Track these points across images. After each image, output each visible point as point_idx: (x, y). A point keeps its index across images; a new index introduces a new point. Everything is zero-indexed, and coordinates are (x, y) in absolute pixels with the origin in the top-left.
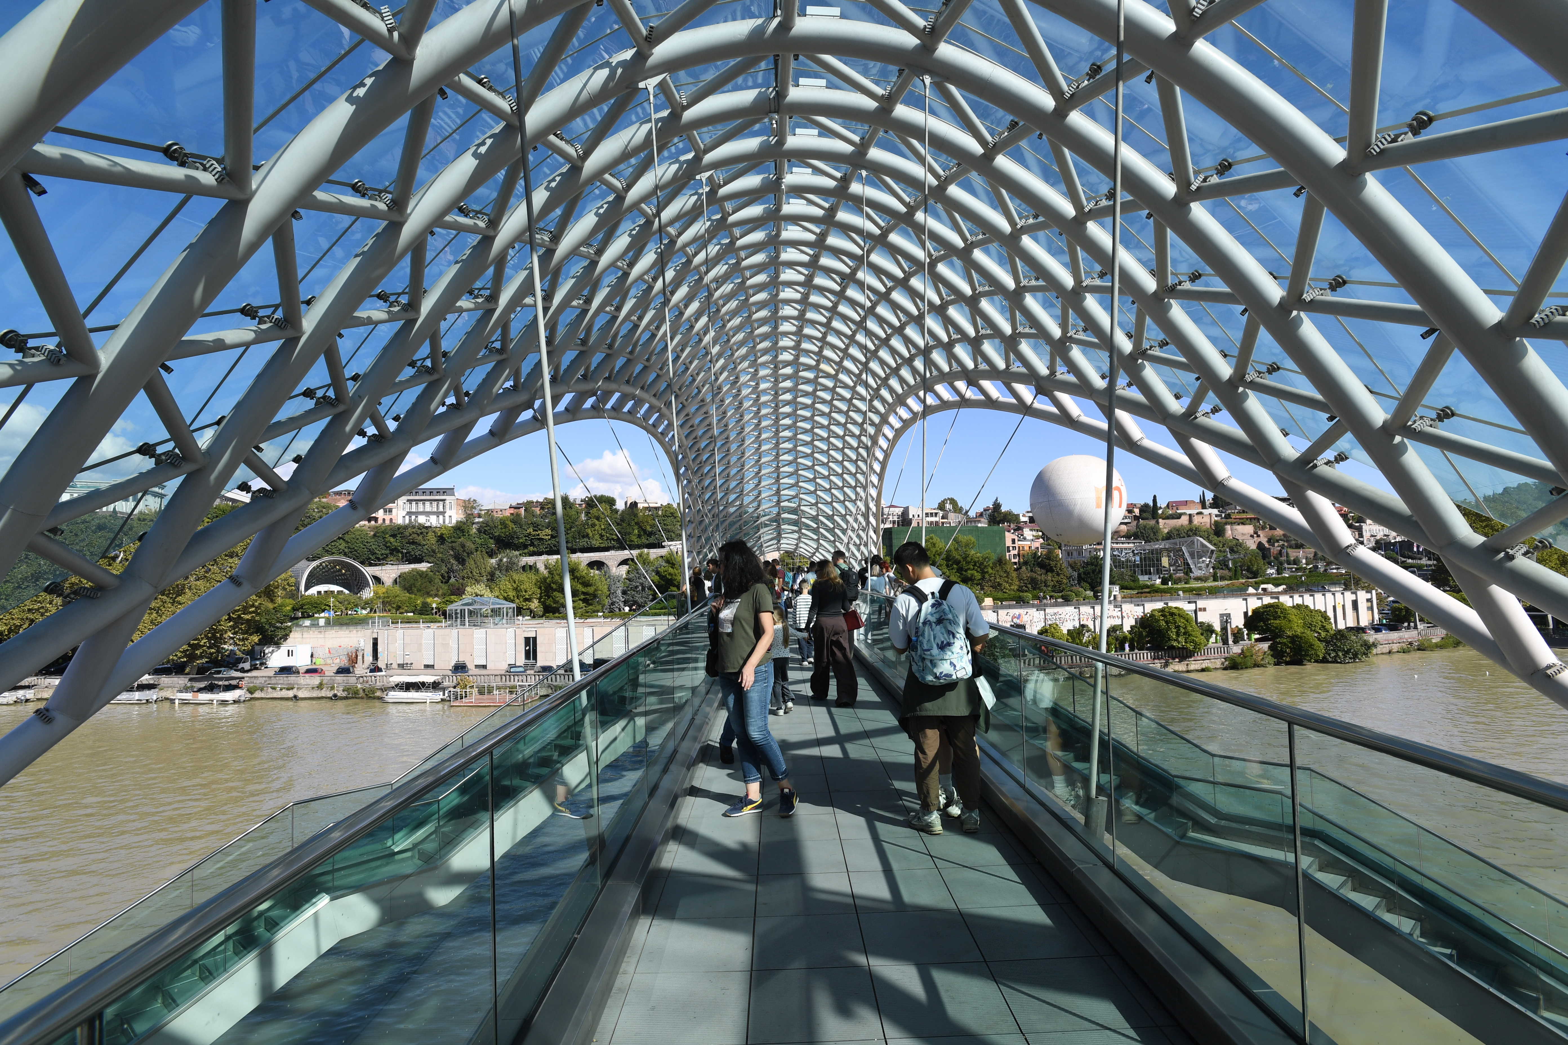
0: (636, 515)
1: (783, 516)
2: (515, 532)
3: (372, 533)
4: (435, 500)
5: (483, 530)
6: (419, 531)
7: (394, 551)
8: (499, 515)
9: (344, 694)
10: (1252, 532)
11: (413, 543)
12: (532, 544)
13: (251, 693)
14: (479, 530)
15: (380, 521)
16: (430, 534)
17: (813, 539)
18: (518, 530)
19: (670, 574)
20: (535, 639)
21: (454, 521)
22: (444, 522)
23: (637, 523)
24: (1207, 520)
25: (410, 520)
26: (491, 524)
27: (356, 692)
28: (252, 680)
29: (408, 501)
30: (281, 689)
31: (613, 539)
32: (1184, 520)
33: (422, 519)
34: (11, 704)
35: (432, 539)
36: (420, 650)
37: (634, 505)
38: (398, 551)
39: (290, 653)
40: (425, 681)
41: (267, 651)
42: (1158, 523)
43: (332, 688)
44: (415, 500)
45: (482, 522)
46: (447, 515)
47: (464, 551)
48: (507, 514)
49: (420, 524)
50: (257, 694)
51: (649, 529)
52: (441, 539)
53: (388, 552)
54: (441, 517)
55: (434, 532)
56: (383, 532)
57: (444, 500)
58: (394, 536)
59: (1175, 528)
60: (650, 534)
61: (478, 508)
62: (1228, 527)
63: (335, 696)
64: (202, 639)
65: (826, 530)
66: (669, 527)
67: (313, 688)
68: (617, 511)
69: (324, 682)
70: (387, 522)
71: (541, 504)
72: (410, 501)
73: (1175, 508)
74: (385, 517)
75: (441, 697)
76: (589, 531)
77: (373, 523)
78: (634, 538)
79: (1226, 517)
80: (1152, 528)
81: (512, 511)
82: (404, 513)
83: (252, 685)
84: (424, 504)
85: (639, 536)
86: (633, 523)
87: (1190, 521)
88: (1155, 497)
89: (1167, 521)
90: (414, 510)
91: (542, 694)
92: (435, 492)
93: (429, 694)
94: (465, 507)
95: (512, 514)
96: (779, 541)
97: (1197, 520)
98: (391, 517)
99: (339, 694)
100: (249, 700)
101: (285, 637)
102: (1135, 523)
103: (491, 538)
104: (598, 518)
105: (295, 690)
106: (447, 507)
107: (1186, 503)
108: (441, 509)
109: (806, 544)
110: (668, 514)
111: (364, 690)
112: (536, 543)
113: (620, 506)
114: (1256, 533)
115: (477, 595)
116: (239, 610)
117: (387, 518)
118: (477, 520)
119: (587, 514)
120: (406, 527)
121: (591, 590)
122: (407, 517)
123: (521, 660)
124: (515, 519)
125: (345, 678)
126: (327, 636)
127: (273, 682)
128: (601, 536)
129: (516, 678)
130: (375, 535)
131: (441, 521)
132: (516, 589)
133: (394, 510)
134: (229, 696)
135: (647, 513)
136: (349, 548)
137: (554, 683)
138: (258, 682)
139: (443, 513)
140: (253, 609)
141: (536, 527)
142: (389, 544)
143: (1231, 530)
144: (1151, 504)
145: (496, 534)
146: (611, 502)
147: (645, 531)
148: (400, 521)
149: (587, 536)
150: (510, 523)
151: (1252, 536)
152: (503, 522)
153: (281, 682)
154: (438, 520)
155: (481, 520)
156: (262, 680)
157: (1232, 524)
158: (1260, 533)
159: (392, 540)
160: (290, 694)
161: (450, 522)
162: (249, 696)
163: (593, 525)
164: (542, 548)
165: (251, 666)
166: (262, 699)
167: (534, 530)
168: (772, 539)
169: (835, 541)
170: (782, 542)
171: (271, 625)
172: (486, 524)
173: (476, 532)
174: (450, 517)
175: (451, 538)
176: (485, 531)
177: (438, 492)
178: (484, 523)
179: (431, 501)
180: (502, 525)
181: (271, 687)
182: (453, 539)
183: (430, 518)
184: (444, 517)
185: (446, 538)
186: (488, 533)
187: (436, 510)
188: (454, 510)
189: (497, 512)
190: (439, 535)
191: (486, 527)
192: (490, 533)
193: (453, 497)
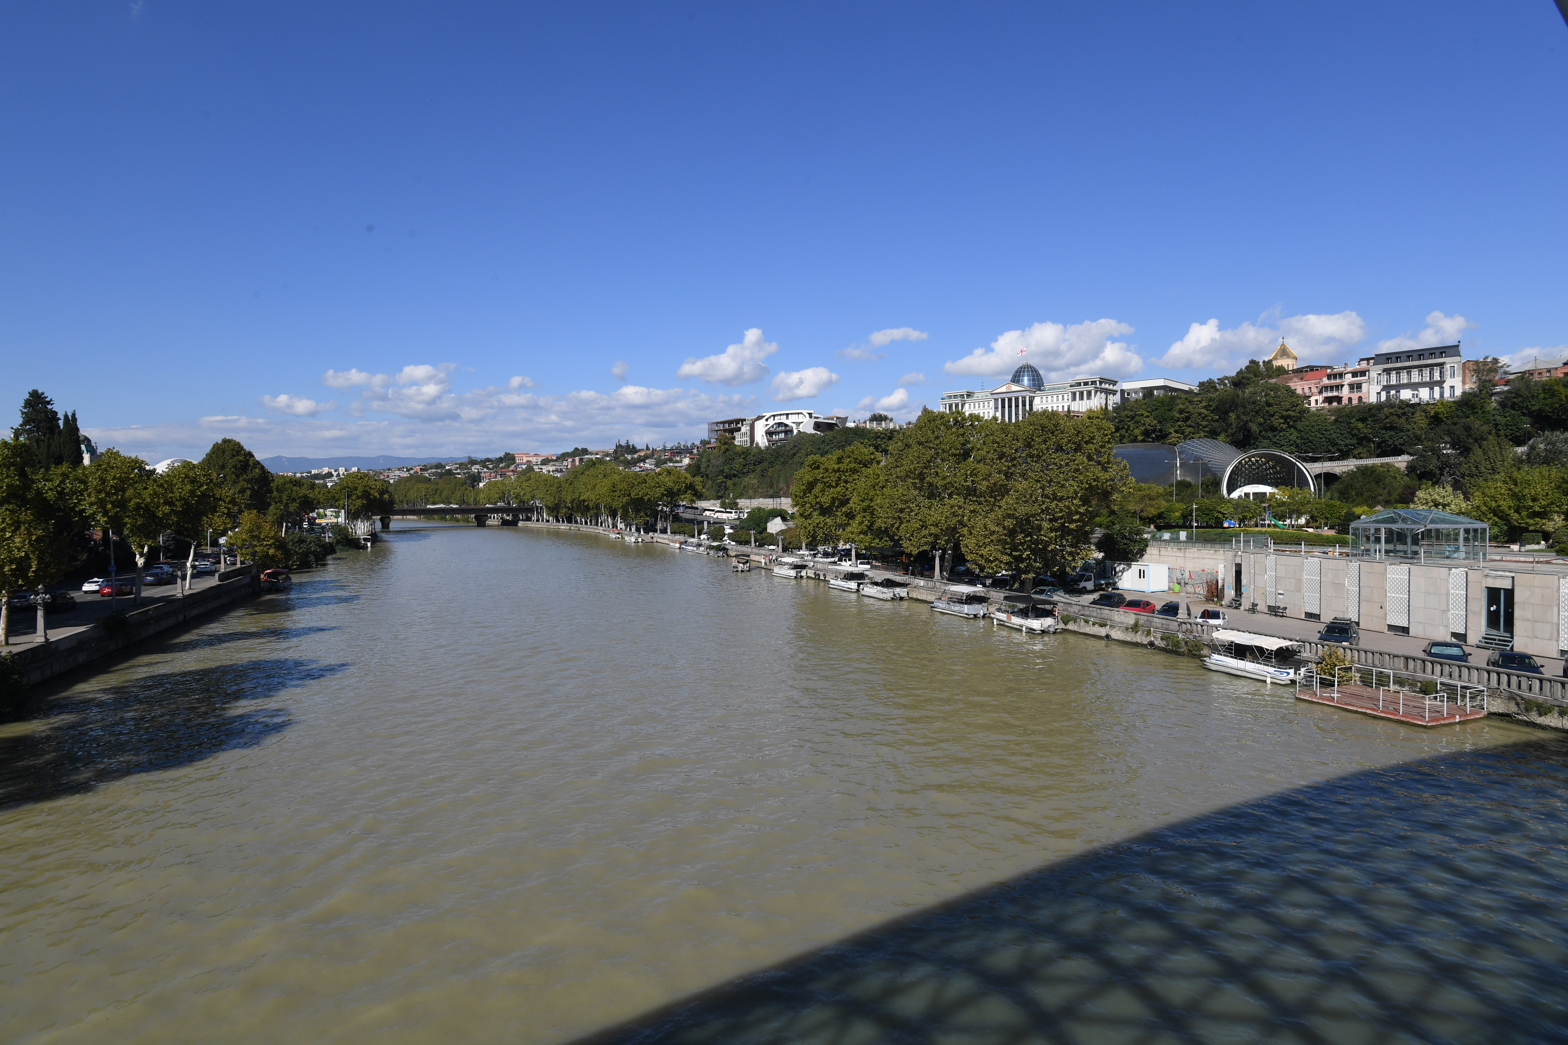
3: (1333, 418)
4: (1426, 366)
5: (1509, 403)
6: (1400, 411)
7: (1363, 440)
9: (1162, 644)
11: (1392, 428)
13: (1066, 624)
14: (1503, 404)
15: (1345, 401)
16: (1418, 414)
20: (1510, 594)
21: (1458, 392)
22: (1442, 394)
25: (1388, 397)
26: (1525, 393)
27: (1177, 644)
28: (1067, 607)
29: (1384, 370)
30: (1094, 624)
33: (1406, 395)
34: (888, 601)
35: (1421, 421)
36: (1299, 589)
38: (1369, 440)
39: (1141, 574)
40: (1264, 646)
41: (1117, 569)
43: (1149, 633)
44: (1395, 369)
45: (1508, 391)
46: (1446, 386)
47: (1470, 436)
48: (1560, 373)
49: (1401, 401)
50: (1071, 626)
52: (1436, 420)
53: (1355, 441)
54: (1437, 389)
55: (1425, 411)
56: (1347, 416)
57: (1441, 365)
58: (1363, 420)
61: (1502, 371)
63: (1151, 644)
64: (1026, 550)
67: (1127, 629)
69: (1141, 622)
70: (1355, 402)
72: (1388, 371)
74: (1352, 395)
75: (1292, 676)
77: (1335, 404)
82: (1379, 389)
83: (1065, 613)
84: (1409, 373)
90: (1394, 382)
91: (1494, 709)
92: (1427, 354)
93: (1272, 670)
94: (1477, 371)
95: (1566, 374)
98: (1359, 394)
99: (1156, 643)
100: (1061, 633)
101: (1141, 553)
103: (1524, 415)
105: (1108, 627)
106: (1448, 373)
108: (1437, 377)
111: (1186, 643)
115: (1436, 505)
116: (1061, 518)
117: (1355, 396)
118: (1498, 389)
120: (1379, 406)
122: (1384, 394)
123: (1478, 630)
125: (1164, 622)
126: (1187, 555)
127: (1087, 613)
129: (1438, 668)
130: (1336, 420)
131: (1437, 395)
132: (1514, 496)
133: (1364, 386)
134: (1036, 624)
136: (1302, 438)
137: (1526, 694)
138: (1072, 610)
139: (1440, 383)
140: (1076, 517)
142: (1355, 431)
145: (1536, 408)
148: (1373, 399)
153: (1095, 614)
154: (1432, 394)
155: (1507, 388)
156: (1075, 609)
159: (1360, 425)
160: (1103, 632)
161: (1452, 394)
162: (1061, 626)
165: (1095, 586)
166: (1075, 632)
171: (1124, 537)
172: (1517, 394)
173: (1498, 407)
174: (1452, 387)
175: (1452, 418)
176: (1515, 403)
177: (1431, 354)
178: (1511, 393)
179: (1420, 368)
180: (1545, 393)
181: (1084, 619)
182: (1455, 419)
183: (1418, 391)
184: (1442, 388)
185: (1444, 419)
186: (1519, 406)
187: (1428, 379)
188: (1458, 376)
189: (1540, 373)
190: (1432, 414)
191: (1516, 398)
192: (1523, 407)
193: (1457, 359)
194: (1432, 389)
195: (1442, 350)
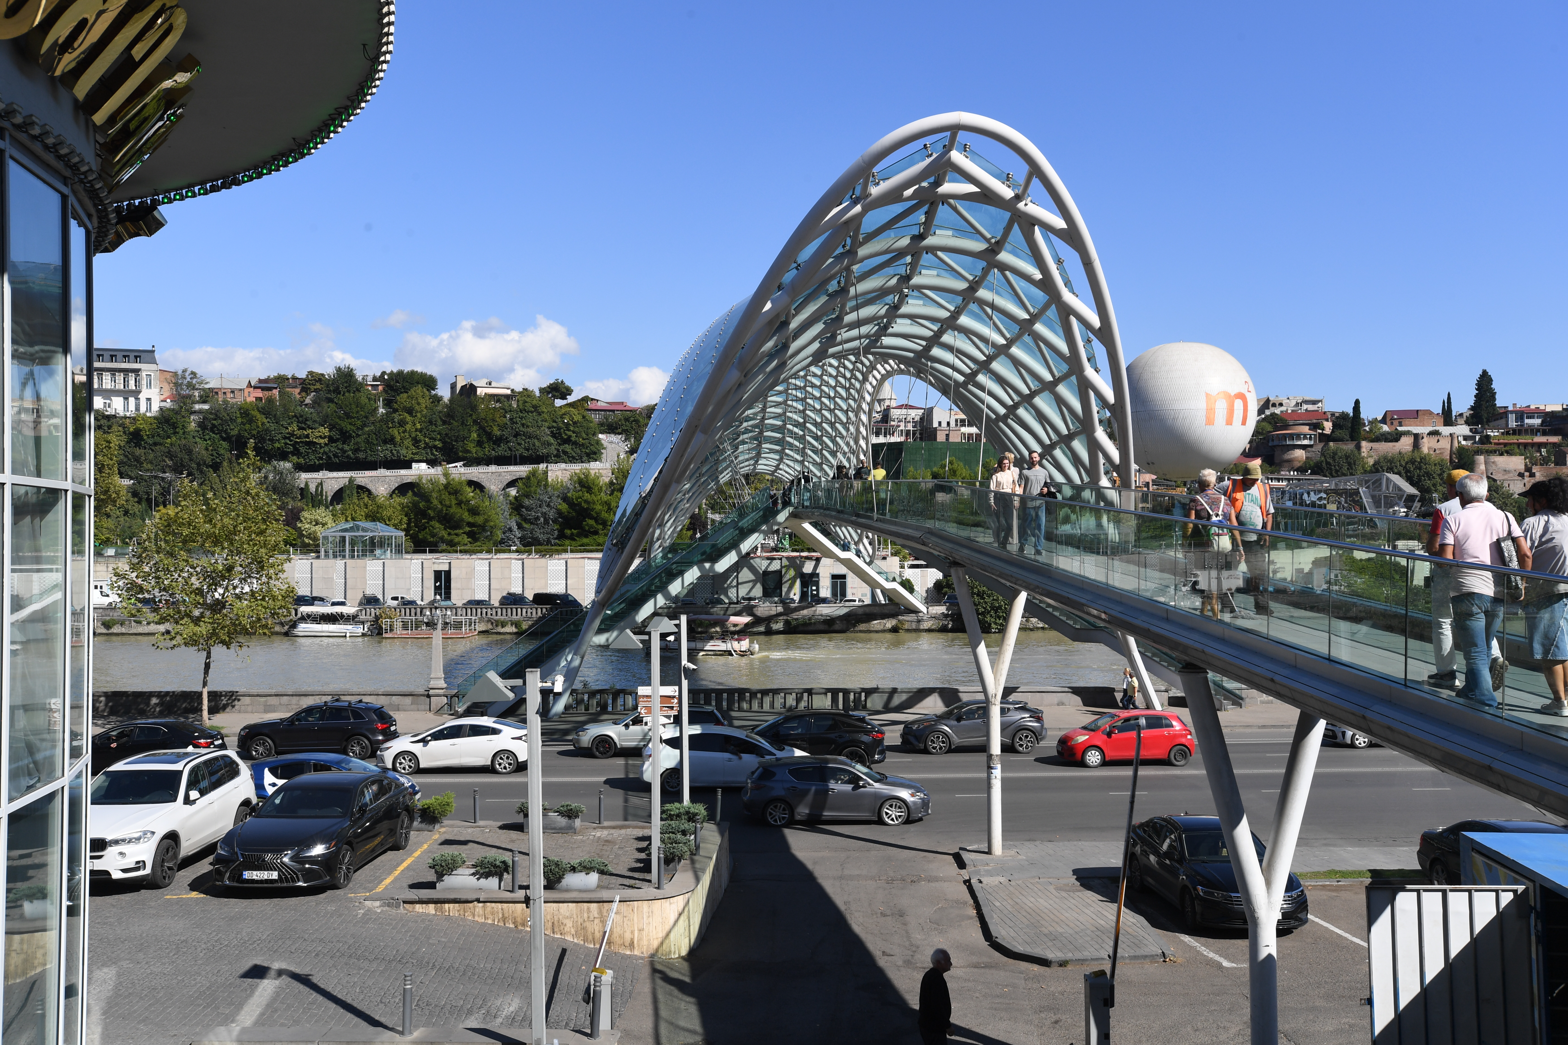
0: (474, 408)
1: (765, 434)
2: (267, 430)
4: (120, 370)
5: (208, 424)
8: (239, 399)
10: (1521, 467)
12: (296, 452)
14: (202, 425)
16: (116, 427)
17: (796, 461)
18: (273, 427)
19: (586, 501)
20: (448, 573)
21: (155, 407)
22: (137, 408)
23: (475, 422)
24: (1445, 444)
26: (223, 414)
31: (435, 447)
32: (1405, 444)
33: (98, 403)
37: (470, 389)
40: (344, 612)
42: (1359, 447)
45: (208, 411)
46: (142, 397)
47: (191, 460)
48: (251, 397)
51: (496, 432)
52: (136, 437)
54: (132, 400)
55: (122, 425)
57: (136, 371)
59: (1385, 458)
60: (498, 441)
61: (199, 386)
62: (1481, 459)
65: (813, 451)
66: (531, 430)
68: (438, 399)
71: (303, 382)
73: (1396, 423)
75: (362, 630)
76: (395, 432)
78: (472, 447)
79: (1481, 441)
80: (1347, 457)
81: (259, 393)
85: (480, 444)
86: (470, 422)
87: (1416, 445)
88: (1357, 402)
89: (1375, 445)
91: (481, 629)
92: (120, 355)
93: (349, 627)
94: (176, 385)
95: (259, 399)
96: (757, 462)
97: (1427, 446)
102: (1320, 446)
103: (224, 439)
104: (410, 411)
106: (143, 383)
107: (1415, 415)
108: (132, 385)
109: (788, 466)
110: (528, 407)
112: (302, 450)
113: (444, 392)
114: (1528, 469)
118: (197, 407)
119: (388, 403)
121: (480, 520)
124: (267, 409)
128: (416, 442)
131: (132, 407)
135: (493, 404)
137: (496, 618)
139: (136, 393)
141: (303, 421)
143: (1486, 463)
144: (1350, 412)
145: (233, 432)
146: (429, 382)
147: (489, 436)
149: (392, 440)
150: (259, 416)
151: (1521, 475)
152: (245, 412)
154: (126, 407)
155: (206, 407)
157: (1489, 452)
158: (1535, 469)
161: (149, 408)
163: (402, 423)
164: (313, 459)
167: (300, 428)
168: (751, 459)
169: (822, 463)
170: (760, 462)
172: (216, 415)
173: (197, 429)
174: (149, 400)
175: (153, 437)
176: (214, 426)
177: (125, 357)
178: (211, 413)
179: (113, 371)
180: (242, 417)
181: (135, 621)
182: (157, 439)
183: (111, 400)
184: (137, 399)
185: (145, 437)
186: (218, 429)
187: (122, 387)
188: (155, 387)
189: (225, 393)
190: (131, 430)
191: (215, 420)
192: (222, 431)
193: (153, 367)
194: (126, 399)
195: (136, 354)
